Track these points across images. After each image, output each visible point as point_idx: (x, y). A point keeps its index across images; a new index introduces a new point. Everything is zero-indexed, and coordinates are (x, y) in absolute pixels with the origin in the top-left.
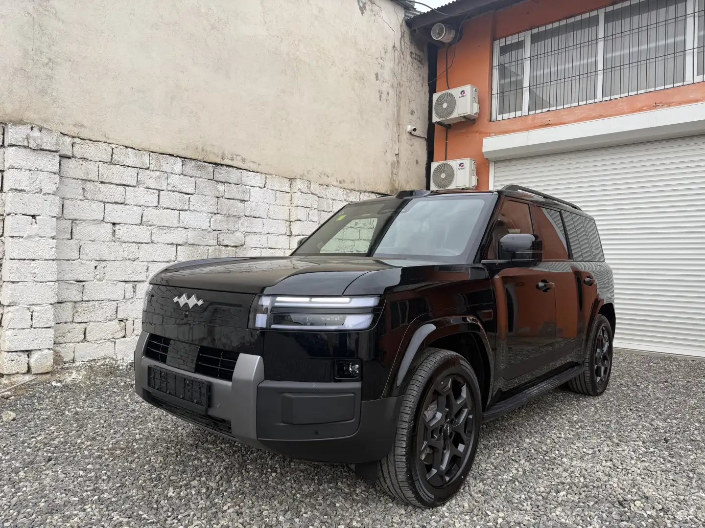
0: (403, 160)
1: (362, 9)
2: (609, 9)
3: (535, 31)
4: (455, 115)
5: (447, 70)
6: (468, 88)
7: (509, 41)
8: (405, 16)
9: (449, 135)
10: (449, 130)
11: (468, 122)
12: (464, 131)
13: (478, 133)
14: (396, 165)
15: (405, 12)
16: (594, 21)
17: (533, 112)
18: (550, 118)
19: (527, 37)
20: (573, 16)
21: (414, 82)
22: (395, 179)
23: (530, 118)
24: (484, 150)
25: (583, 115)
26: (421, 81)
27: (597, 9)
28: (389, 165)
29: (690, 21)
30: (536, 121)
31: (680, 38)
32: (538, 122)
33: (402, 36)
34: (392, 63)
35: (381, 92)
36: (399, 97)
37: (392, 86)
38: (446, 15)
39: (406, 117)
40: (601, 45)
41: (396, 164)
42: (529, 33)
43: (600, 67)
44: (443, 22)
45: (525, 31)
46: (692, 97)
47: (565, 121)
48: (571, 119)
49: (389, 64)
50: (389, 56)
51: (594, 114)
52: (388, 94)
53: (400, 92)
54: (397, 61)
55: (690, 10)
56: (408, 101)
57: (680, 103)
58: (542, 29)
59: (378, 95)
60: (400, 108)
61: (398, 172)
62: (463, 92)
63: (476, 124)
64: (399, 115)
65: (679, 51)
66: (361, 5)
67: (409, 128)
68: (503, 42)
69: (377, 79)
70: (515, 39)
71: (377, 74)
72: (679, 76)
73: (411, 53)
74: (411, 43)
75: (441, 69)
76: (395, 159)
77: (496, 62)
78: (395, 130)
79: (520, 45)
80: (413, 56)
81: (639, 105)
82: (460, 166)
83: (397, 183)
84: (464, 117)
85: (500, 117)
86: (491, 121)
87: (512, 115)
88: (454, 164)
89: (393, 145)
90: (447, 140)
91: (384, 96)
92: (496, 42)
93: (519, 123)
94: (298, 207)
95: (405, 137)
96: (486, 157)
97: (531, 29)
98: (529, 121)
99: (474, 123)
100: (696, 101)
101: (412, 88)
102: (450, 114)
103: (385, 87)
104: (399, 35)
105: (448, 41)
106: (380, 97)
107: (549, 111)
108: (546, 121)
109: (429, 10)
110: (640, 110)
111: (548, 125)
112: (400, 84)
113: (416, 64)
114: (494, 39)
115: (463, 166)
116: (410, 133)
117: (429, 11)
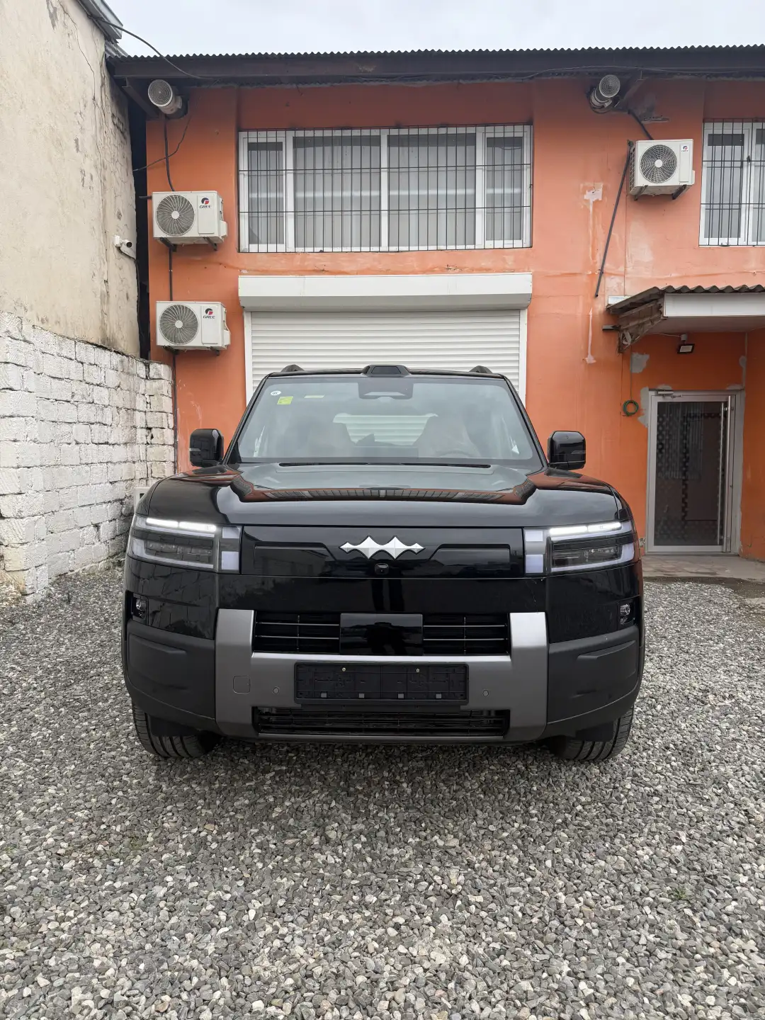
0: (113, 293)
1: (53, 16)
2: (394, 132)
3: (300, 134)
4: (193, 233)
5: (167, 158)
6: (212, 196)
7: (262, 137)
8: (106, 50)
9: (173, 260)
10: (174, 253)
11: (209, 247)
12: (199, 258)
13: (221, 266)
14: (106, 299)
15: (106, 43)
16: (376, 141)
17: (300, 249)
18: (324, 262)
19: (287, 138)
20: (351, 128)
21: (118, 165)
22: (105, 322)
23: (298, 257)
24: (241, 294)
25: (368, 265)
26: (126, 166)
27: (380, 128)
28: (99, 296)
29: (480, 175)
30: (306, 263)
31: (470, 191)
32: (309, 265)
33: (103, 84)
34: (94, 127)
35: (82, 172)
36: (104, 188)
37: (96, 167)
38: (182, 73)
39: (113, 222)
40: (384, 175)
41: (105, 297)
42: (291, 134)
43: (384, 206)
44: (172, 82)
45: (286, 130)
46: (484, 264)
47: (345, 270)
48: (353, 267)
49: (91, 129)
50: (89, 112)
51: (380, 267)
52: (92, 177)
53: (105, 179)
54: (98, 125)
55: (480, 161)
56: (113, 195)
57: (472, 270)
58: (310, 134)
59: (80, 177)
60: (105, 204)
61: (108, 310)
62: (205, 200)
63: (217, 252)
64: (106, 217)
65: (468, 208)
66: (52, 10)
67: (117, 240)
68: (253, 137)
69: (78, 150)
70: (271, 137)
71: (77, 141)
72: (469, 238)
73: (113, 116)
74: (112, 98)
75: (153, 154)
76: (104, 289)
77: (244, 165)
78: (102, 238)
79: (278, 146)
80: (116, 121)
81: (430, 265)
82: (207, 311)
83: (108, 328)
84: (208, 238)
85: (254, 248)
86: (239, 251)
87: (272, 248)
88: (197, 308)
89: (101, 264)
90: (170, 269)
91: (87, 178)
92: (243, 135)
93: (283, 262)
94: (9, 365)
95: (113, 253)
96: (242, 304)
97: (294, 129)
98: (297, 262)
99: (216, 250)
100: (488, 270)
101: (117, 175)
102: (186, 230)
103: (88, 166)
104: (100, 83)
105: (168, 112)
106: (83, 179)
107: (322, 252)
108: (320, 265)
109: (152, 54)
110: (431, 271)
111: (322, 272)
112: (103, 165)
113: (118, 135)
114: (239, 129)
115: (211, 313)
116: (119, 248)
117: (152, 56)
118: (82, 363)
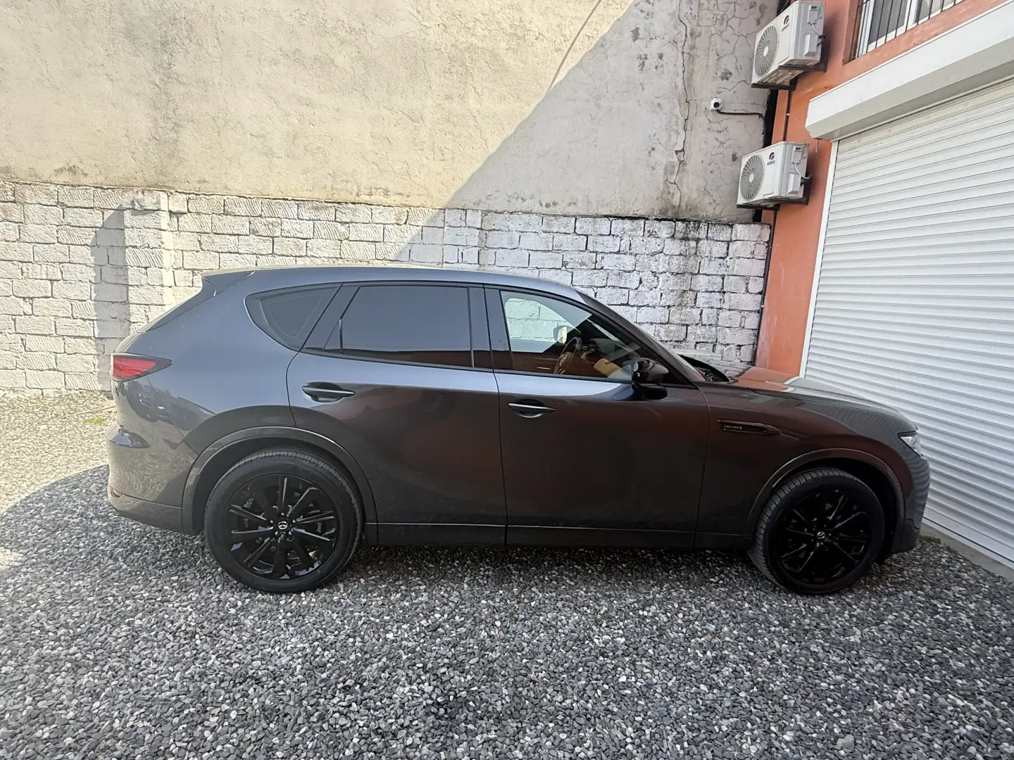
0: (695, 159)
4: (775, 65)
6: (793, 9)
9: (792, 101)
10: (793, 93)
13: (828, 89)
14: (677, 169)
22: (672, 191)
28: (659, 170)
35: (643, 57)
36: (689, 56)
37: (673, 42)
39: (707, 85)
41: (677, 167)
52: (661, 56)
53: (693, 47)
56: (713, 58)
59: (638, 62)
60: (692, 73)
61: (681, 180)
62: (786, 20)
63: (827, 73)
64: (690, 86)
67: (712, 106)
69: (636, 38)
71: (635, 31)
76: (675, 159)
78: (677, 111)
82: (770, 157)
83: (677, 196)
89: (670, 136)
90: (788, 112)
91: (652, 61)
93: (887, 54)
95: (703, 120)
96: (813, 135)
101: (728, 33)
102: (770, 65)
103: (656, 47)
107: (941, 11)
112: (692, 34)
116: (717, 111)
118: (587, 236)
